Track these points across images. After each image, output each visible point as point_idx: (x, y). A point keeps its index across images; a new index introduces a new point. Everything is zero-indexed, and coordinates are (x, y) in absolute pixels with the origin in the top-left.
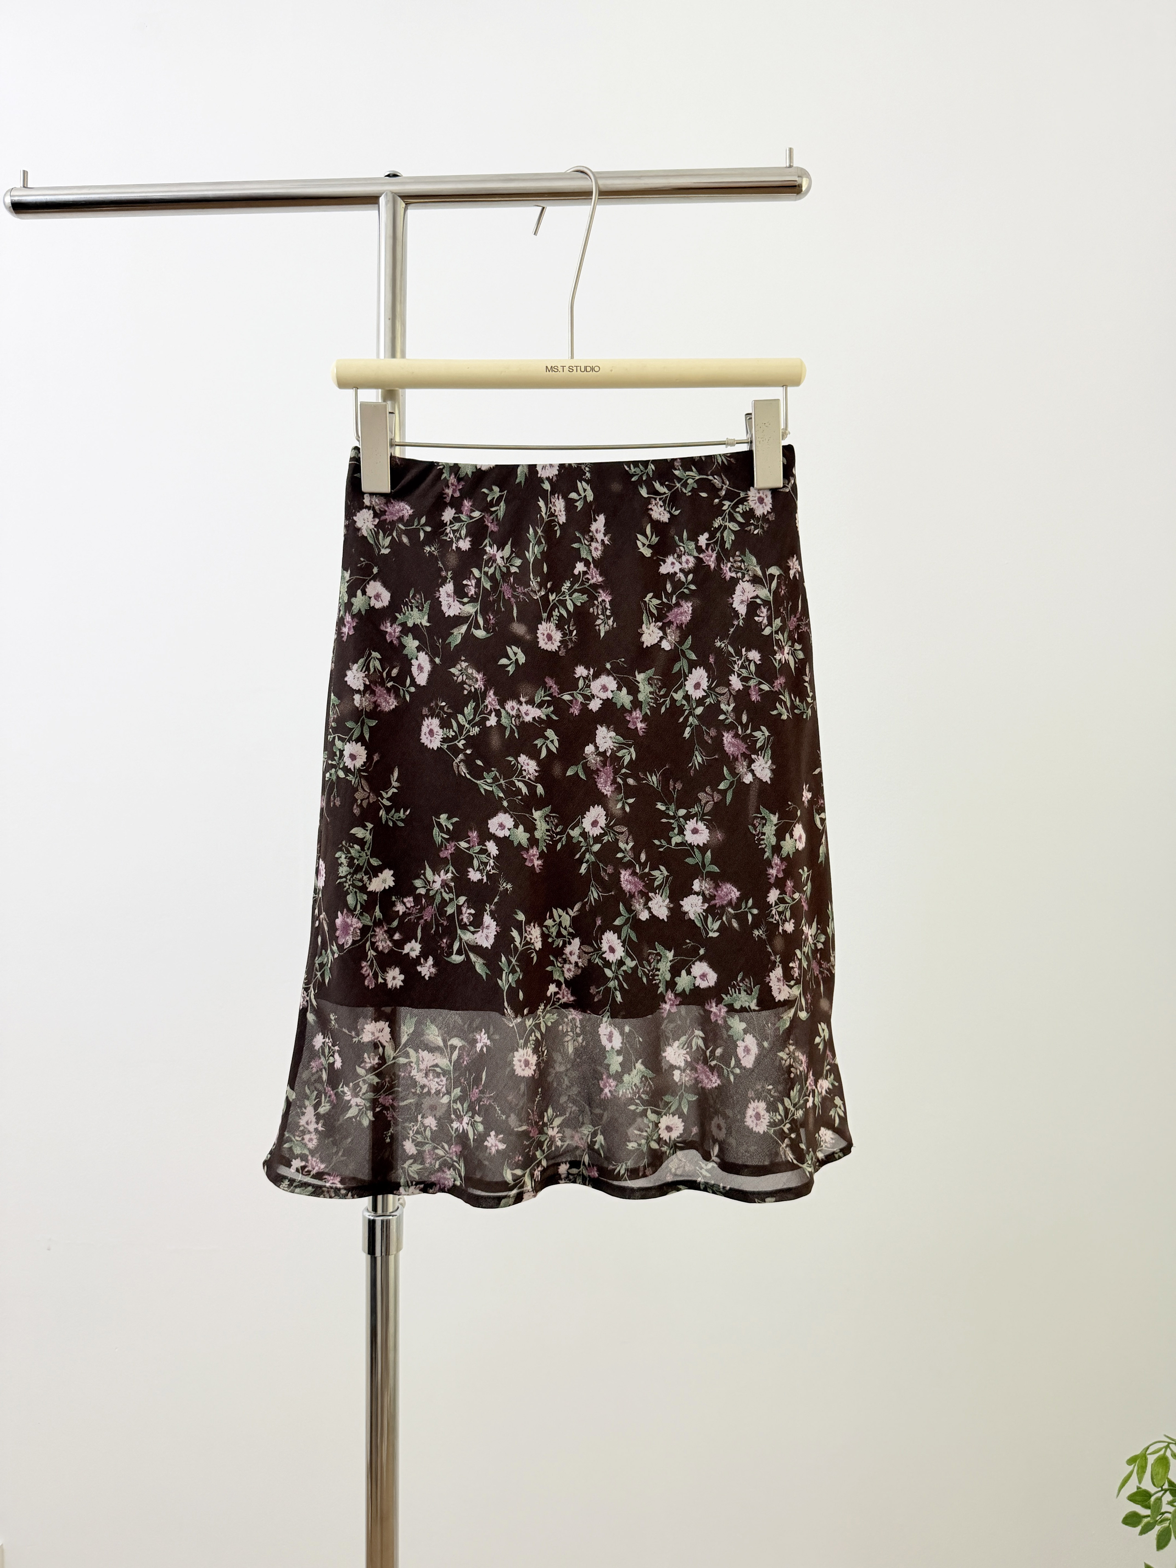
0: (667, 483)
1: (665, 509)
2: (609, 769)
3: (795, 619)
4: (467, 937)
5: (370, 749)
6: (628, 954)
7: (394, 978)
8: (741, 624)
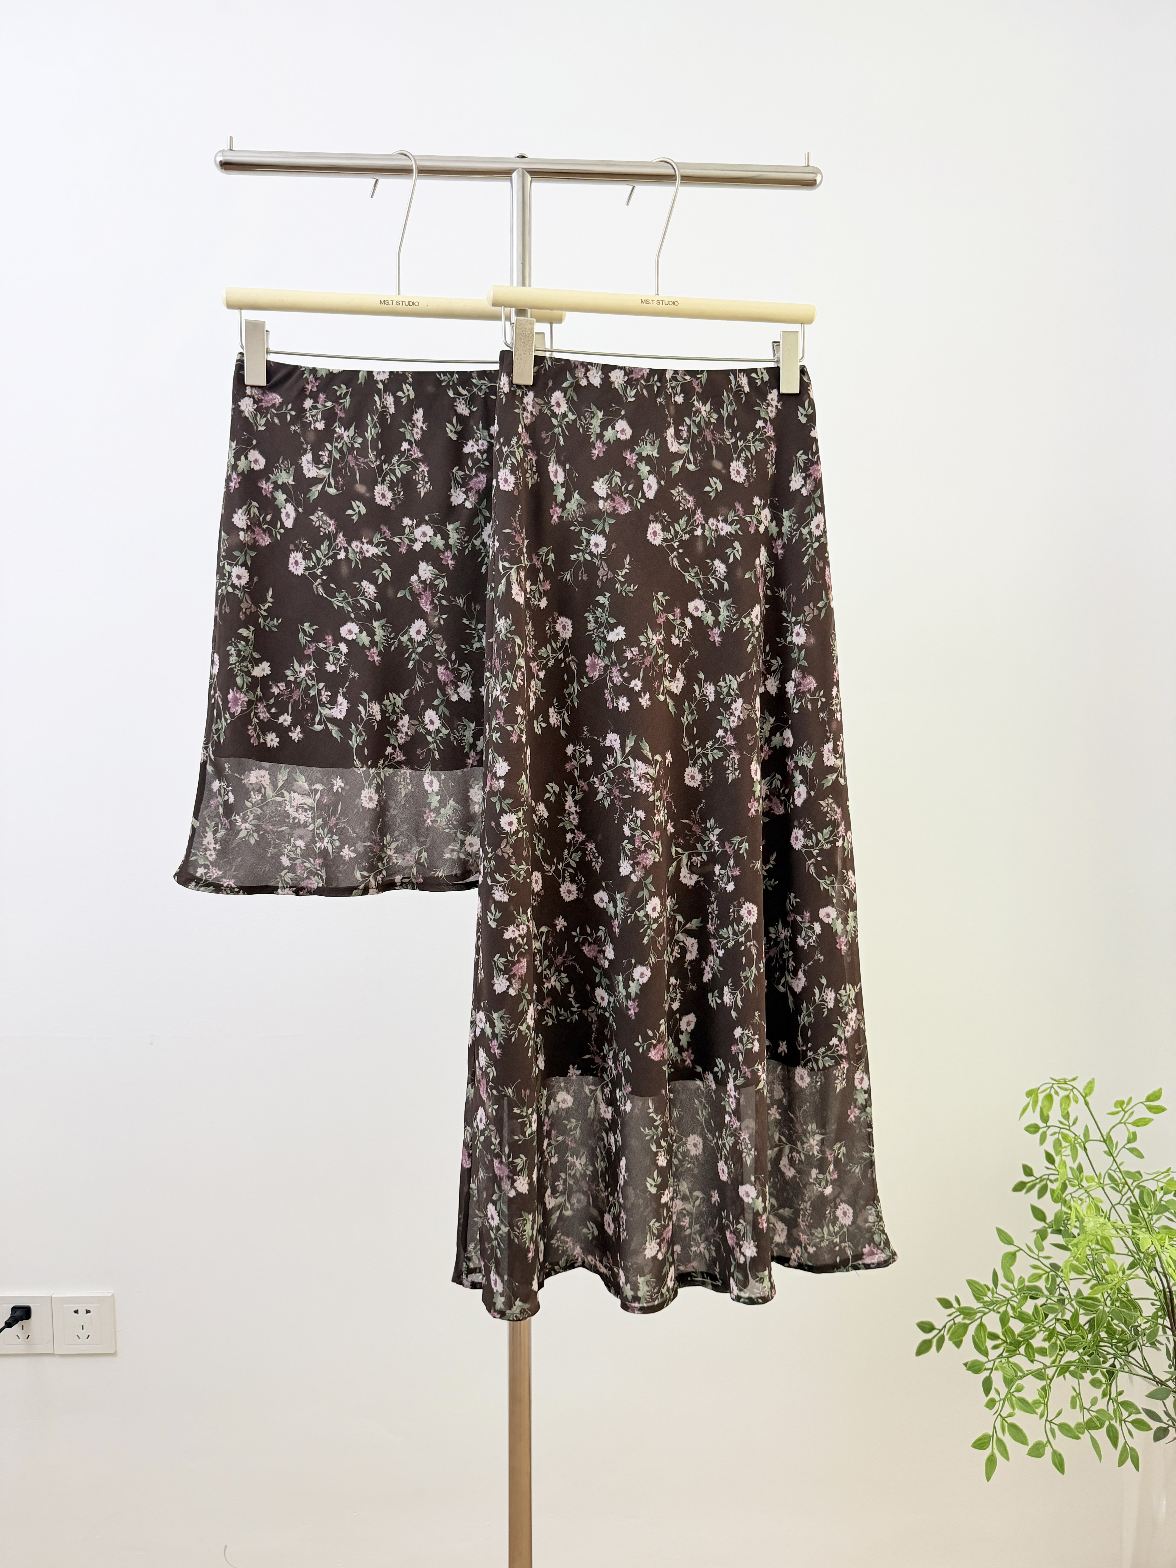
0: (467, 388)
1: (466, 406)
2: (428, 593)
4: (325, 712)
5: (252, 572)
6: (443, 725)
7: (272, 740)
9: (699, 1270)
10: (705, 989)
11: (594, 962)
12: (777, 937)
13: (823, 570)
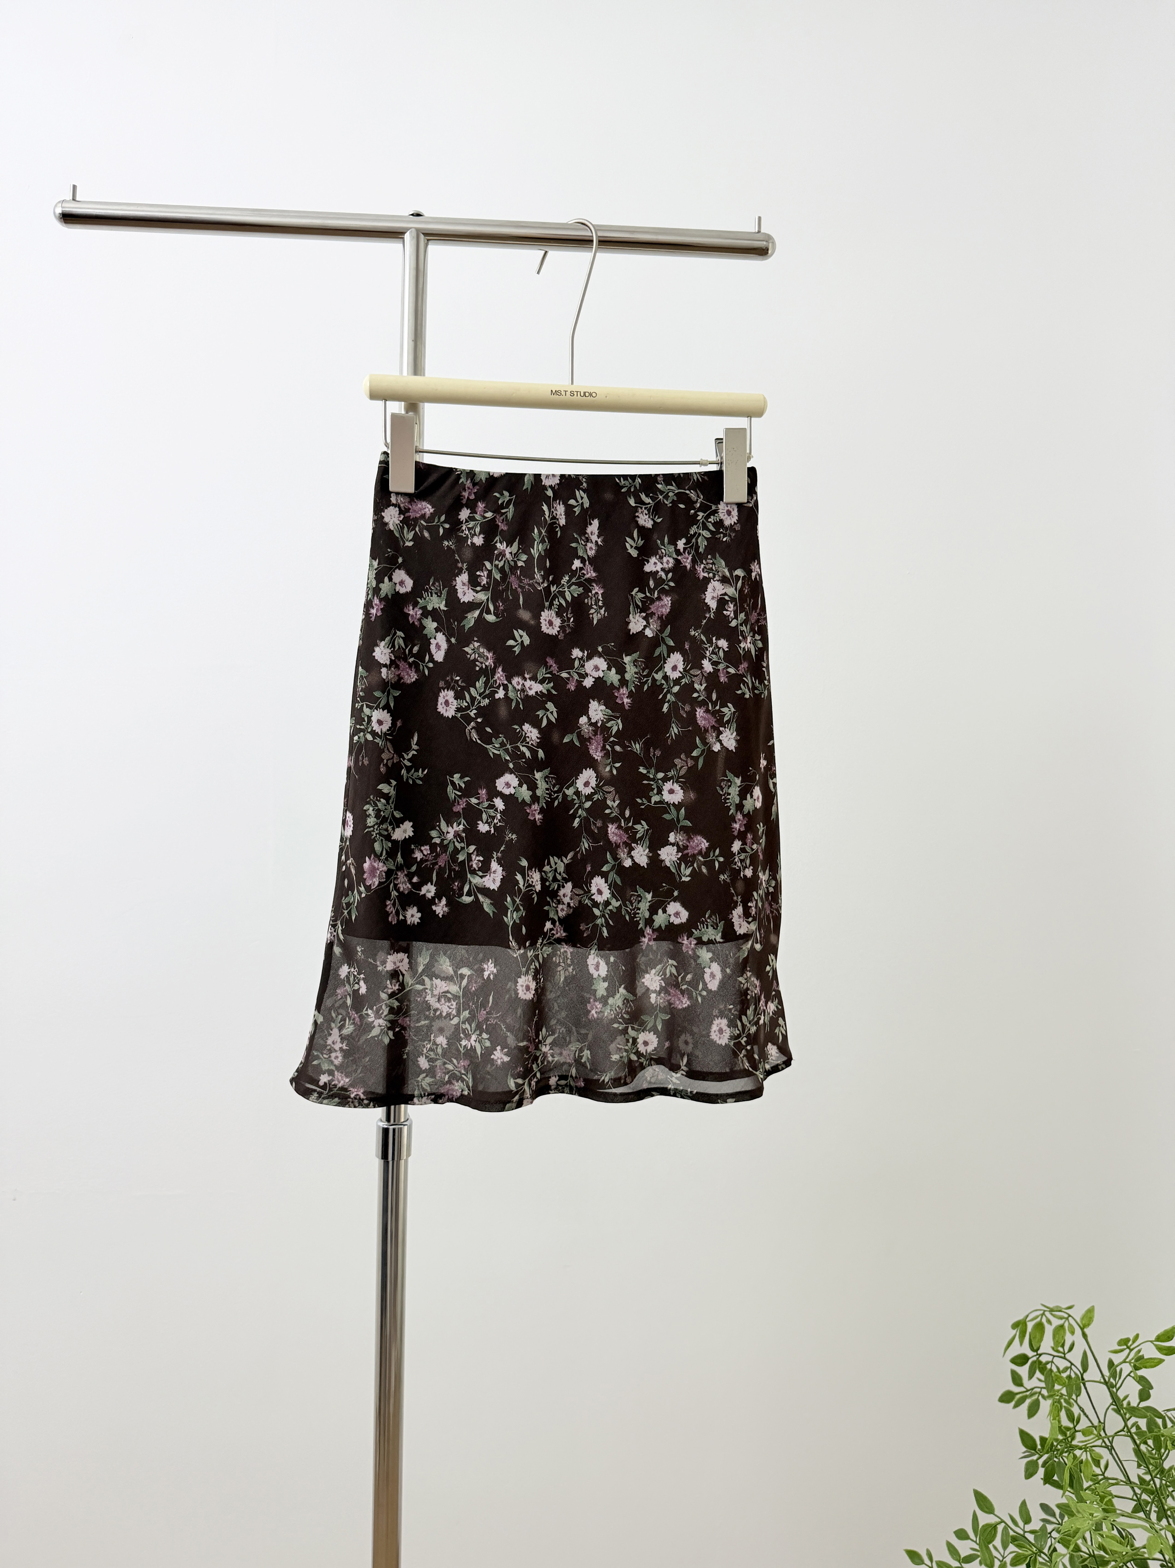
0: (651, 495)
1: (649, 517)
2: (599, 737)
3: (756, 614)
4: (476, 880)
5: (395, 716)
6: (613, 895)
7: (412, 916)
8: (712, 617)
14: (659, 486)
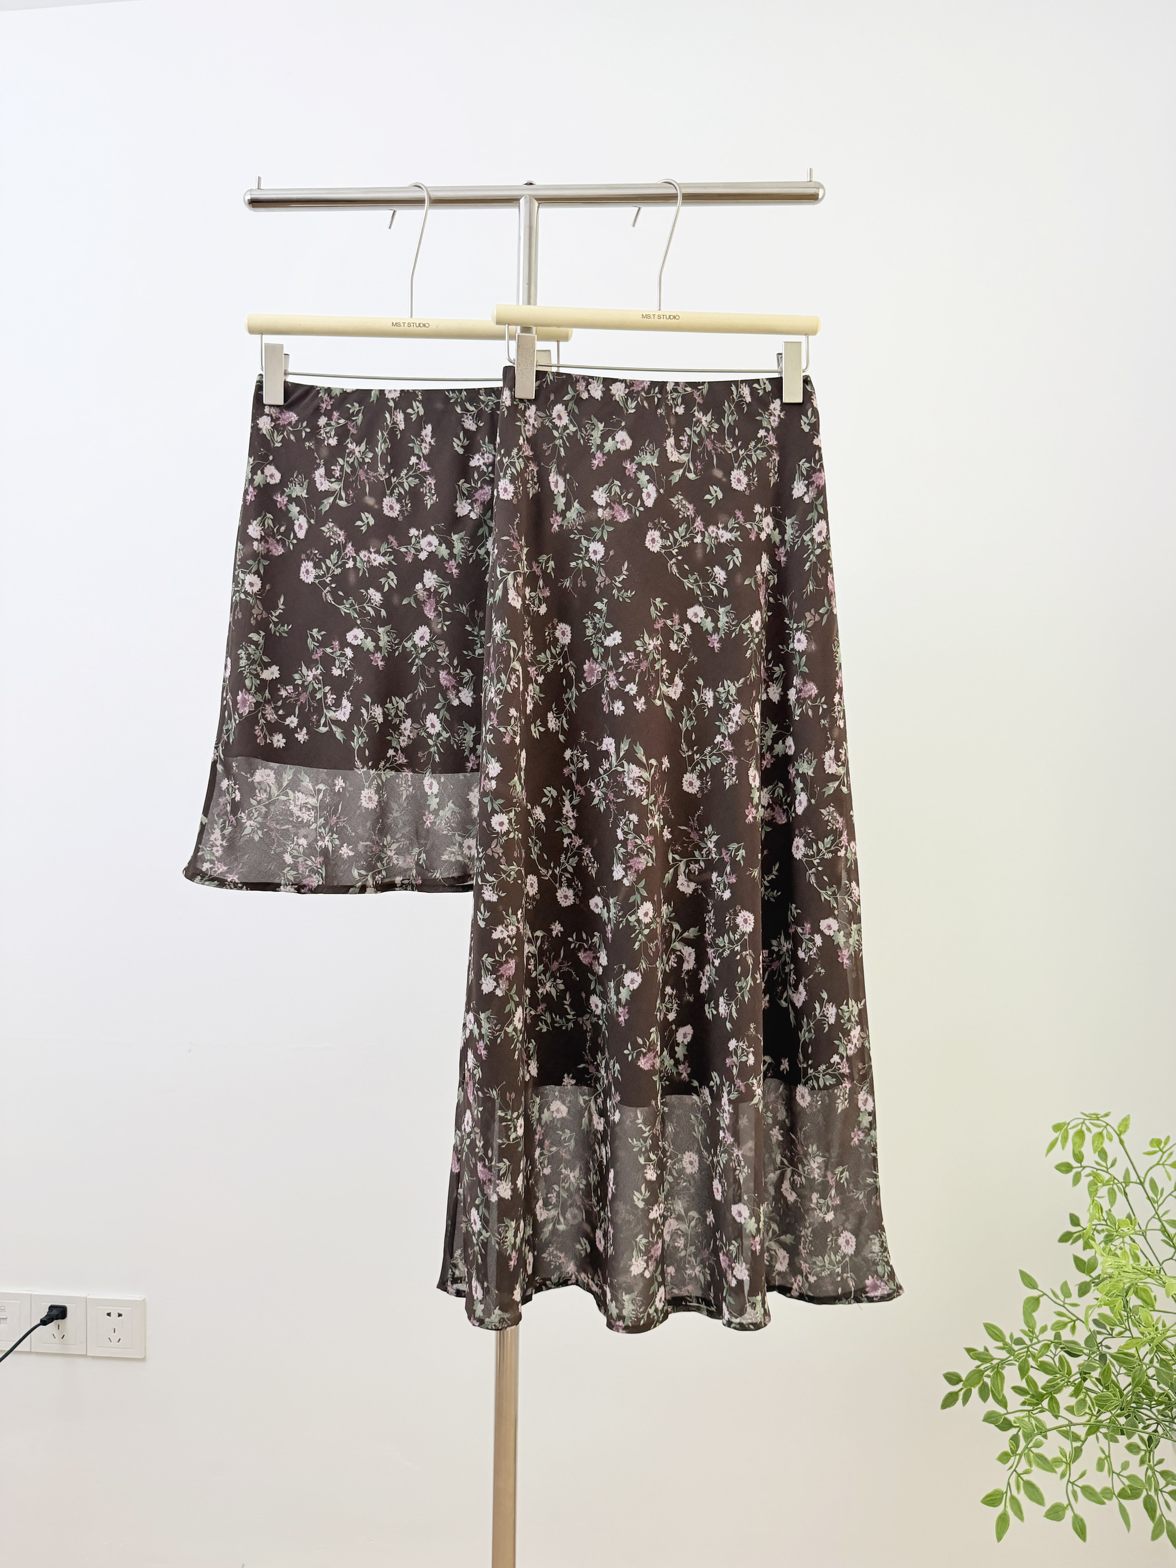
0: (475, 404)
1: (473, 422)
2: (432, 600)
4: (330, 714)
5: (264, 580)
6: (444, 729)
7: (278, 741)
9: (694, 1295)
10: (701, 1000)
11: (589, 969)
12: (779, 950)
13: (825, 576)
14: (481, 397)
